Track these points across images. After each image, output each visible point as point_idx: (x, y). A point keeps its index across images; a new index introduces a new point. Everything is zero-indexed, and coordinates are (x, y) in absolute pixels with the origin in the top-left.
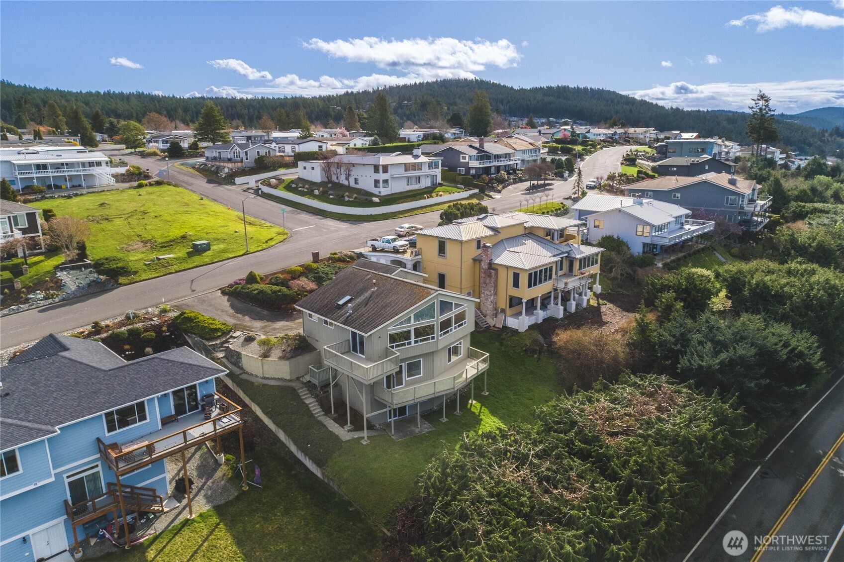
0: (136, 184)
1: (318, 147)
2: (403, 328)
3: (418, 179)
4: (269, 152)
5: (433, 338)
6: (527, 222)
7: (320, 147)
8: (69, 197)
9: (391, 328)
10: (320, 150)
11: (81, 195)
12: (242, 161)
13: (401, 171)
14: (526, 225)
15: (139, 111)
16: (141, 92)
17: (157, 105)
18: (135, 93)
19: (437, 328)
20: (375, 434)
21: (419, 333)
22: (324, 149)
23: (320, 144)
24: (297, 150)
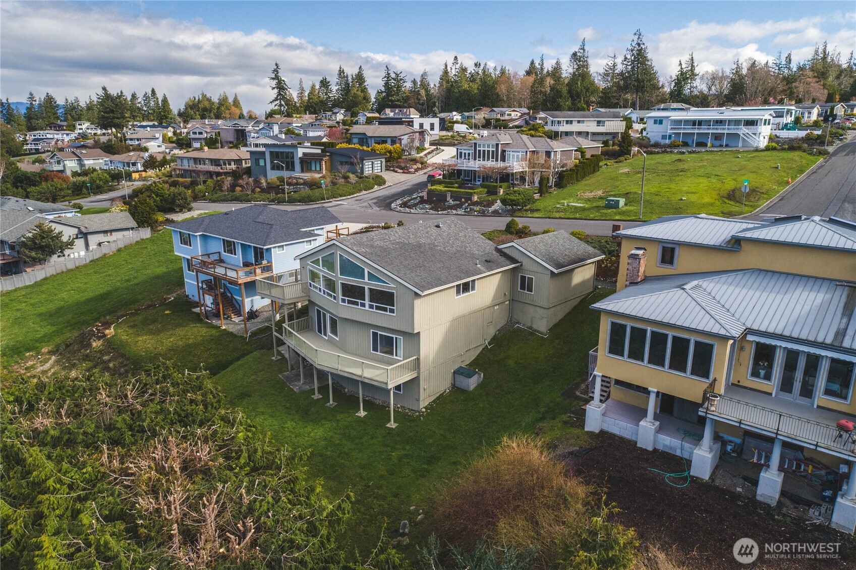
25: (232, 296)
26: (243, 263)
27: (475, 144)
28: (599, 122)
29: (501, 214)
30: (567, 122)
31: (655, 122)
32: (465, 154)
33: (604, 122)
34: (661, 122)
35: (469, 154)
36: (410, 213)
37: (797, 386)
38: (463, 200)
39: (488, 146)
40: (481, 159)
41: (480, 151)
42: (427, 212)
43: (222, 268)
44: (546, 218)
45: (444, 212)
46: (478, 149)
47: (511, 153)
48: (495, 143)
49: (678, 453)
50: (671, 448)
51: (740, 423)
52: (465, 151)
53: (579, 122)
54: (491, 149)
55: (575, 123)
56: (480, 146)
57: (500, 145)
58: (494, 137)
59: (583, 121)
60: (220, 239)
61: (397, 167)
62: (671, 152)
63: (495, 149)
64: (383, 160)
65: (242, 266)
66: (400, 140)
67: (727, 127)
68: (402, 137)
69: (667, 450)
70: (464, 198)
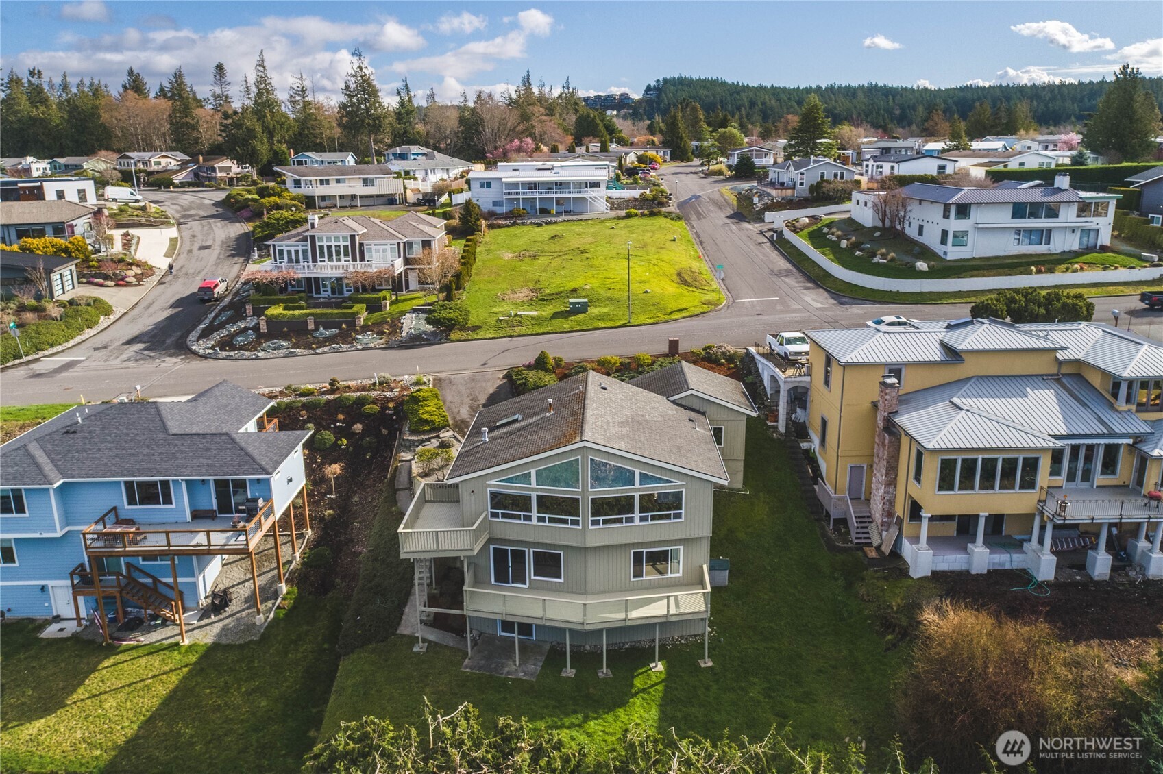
0: (623, 213)
1: (936, 168)
2: (516, 488)
3: (1044, 236)
4: (842, 175)
5: (576, 523)
6: (1066, 348)
7: (942, 168)
8: (539, 225)
9: (493, 482)
10: (939, 173)
11: (556, 223)
12: (794, 188)
13: (1003, 217)
14: (1061, 355)
15: (863, 110)
16: (874, 83)
17: (891, 101)
18: (866, 85)
19: (585, 508)
20: (451, 644)
21: (546, 504)
22: (949, 170)
23: (942, 163)
24: (896, 172)
25: (155, 580)
26: (192, 513)
27: (313, 237)
28: (365, 181)
29: (426, 340)
30: (322, 182)
31: (482, 186)
32: (289, 252)
33: (372, 181)
34: (489, 185)
35: (297, 252)
36: (257, 358)
37: (1079, 474)
38: (344, 326)
39: (337, 239)
40: (326, 259)
41: (321, 247)
42: (291, 353)
43: (201, 533)
44: (504, 337)
45: (326, 349)
46: (318, 244)
47: (373, 247)
48: (347, 234)
49: (1007, 566)
50: (1000, 564)
51: (1093, 519)
52: (289, 248)
53: (338, 181)
54: (342, 244)
55: (333, 184)
56: (321, 239)
57: (357, 237)
58: (339, 224)
59: (344, 180)
60: (119, 482)
61: (93, 277)
62: (523, 224)
63: (349, 243)
64: (73, 268)
65: (189, 519)
66: (72, 227)
67: (571, 190)
68: (74, 223)
69: (997, 567)
70: (346, 323)
